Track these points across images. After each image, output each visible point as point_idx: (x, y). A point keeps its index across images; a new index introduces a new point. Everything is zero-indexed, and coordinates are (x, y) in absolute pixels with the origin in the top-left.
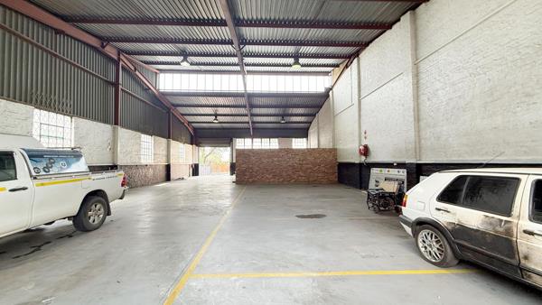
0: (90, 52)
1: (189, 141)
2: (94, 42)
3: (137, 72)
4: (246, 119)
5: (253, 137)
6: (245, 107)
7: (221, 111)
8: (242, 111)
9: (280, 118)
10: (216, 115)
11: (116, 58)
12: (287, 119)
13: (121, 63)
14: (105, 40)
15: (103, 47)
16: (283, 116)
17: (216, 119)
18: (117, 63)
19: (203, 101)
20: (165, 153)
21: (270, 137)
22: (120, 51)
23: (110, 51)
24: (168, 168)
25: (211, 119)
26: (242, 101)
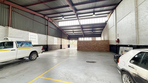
0: (42, 18)
1: (67, 39)
2: (43, 16)
3: (53, 22)
4: (82, 32)
5: (84, 37)
6: (80, 29)
7: (75, 30)
8: (80, 30)
9: (91, 31)
10: (73, 32)
11: (47, 19)
12: (94, 31)
13: (49, 20)
14: (45, 15)
15: (44, 17)
16: (92, 31)
17: (73, 33)
18: (48, 20)
19: (69, 28)
20: (60, 42)
21: (89, 37)
22: (49, 17)
23: (46, 18)
24: (61, 45)
25: (72, 33)
26: (80, 27)
